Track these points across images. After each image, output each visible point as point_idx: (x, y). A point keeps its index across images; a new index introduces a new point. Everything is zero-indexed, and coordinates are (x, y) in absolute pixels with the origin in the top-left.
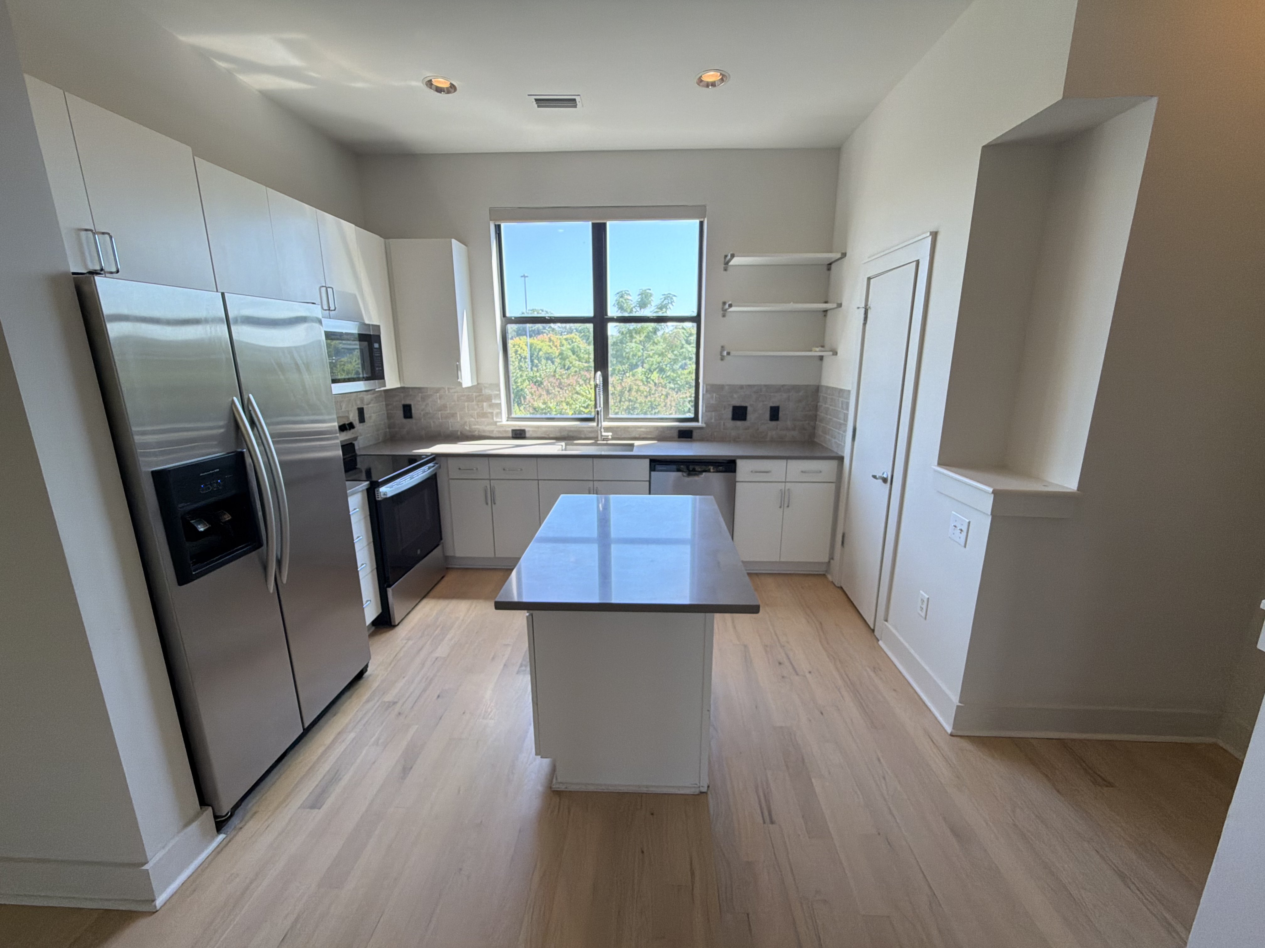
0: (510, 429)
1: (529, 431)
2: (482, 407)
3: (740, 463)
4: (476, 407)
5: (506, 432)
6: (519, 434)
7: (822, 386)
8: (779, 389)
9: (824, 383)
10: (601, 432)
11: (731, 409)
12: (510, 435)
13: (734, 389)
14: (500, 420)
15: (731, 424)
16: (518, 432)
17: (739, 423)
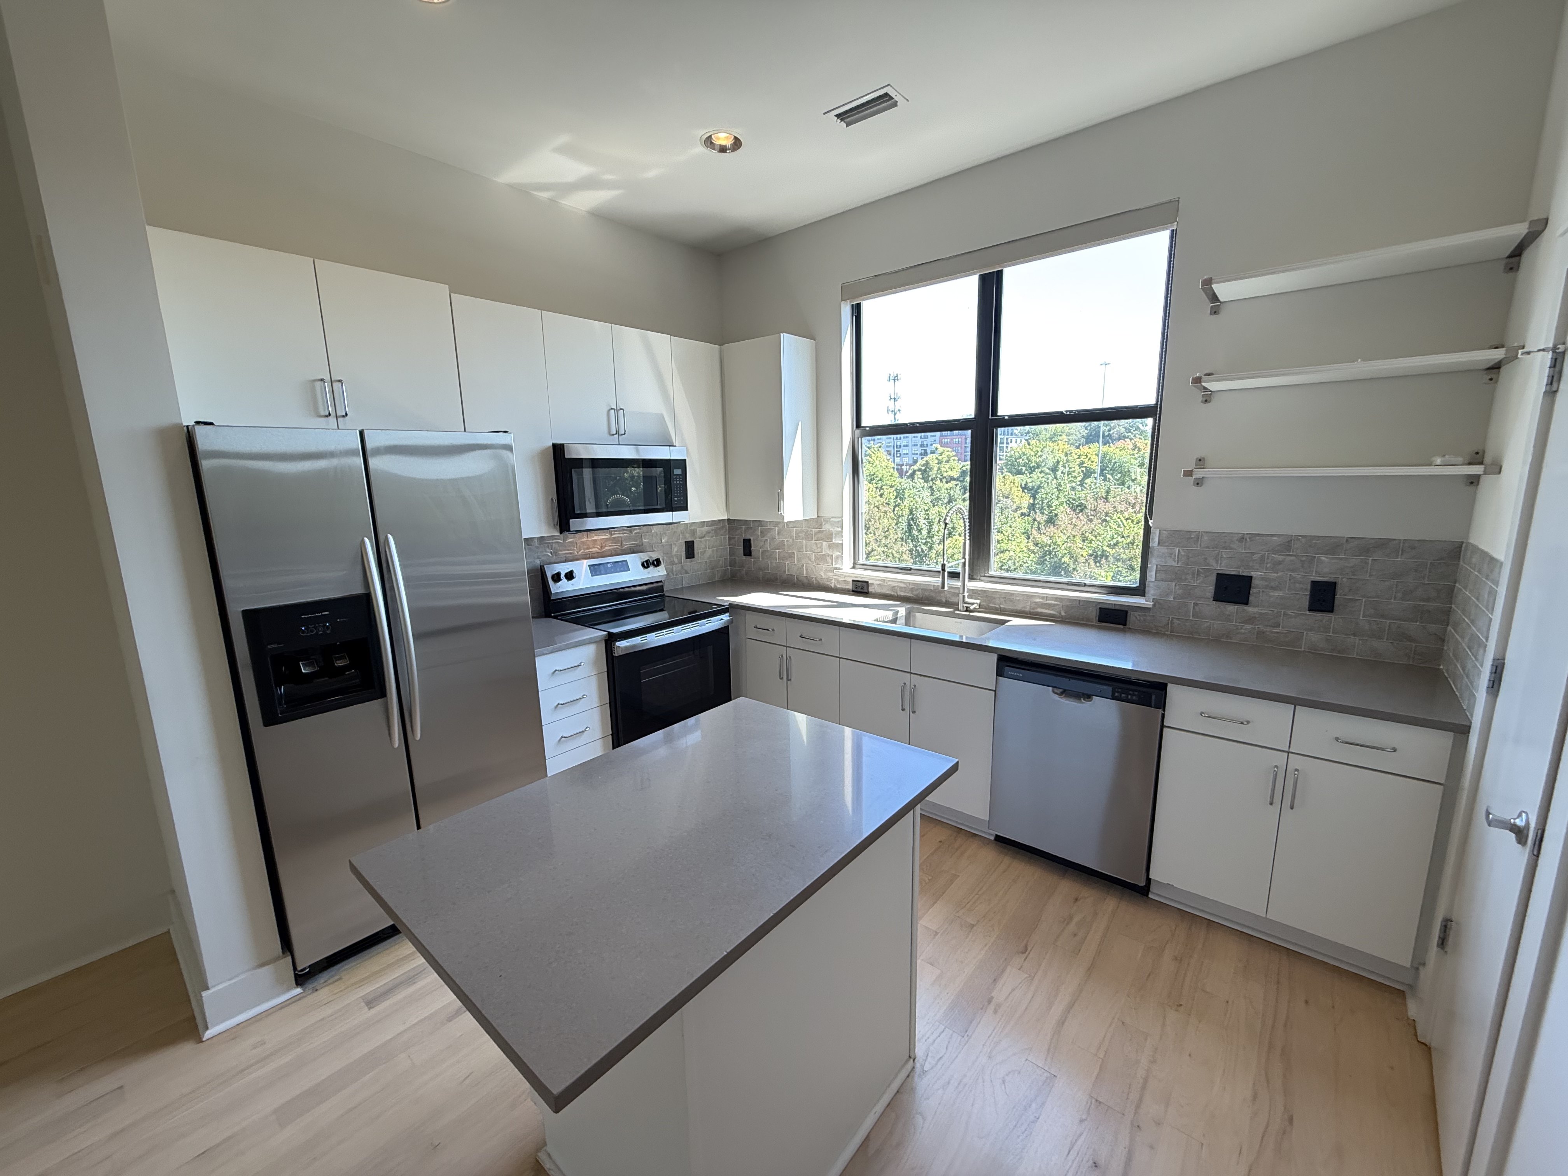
0: (850, 580)
1: (873, 584)
2: (821, 547)
3: (1173, 690)
4: (814, 547)
5: (846, 582)
6: (860, 589)
7: (1468, 543)
8: (1334, 546)
9: (1472, 540)
10: (964, 597)
11: (1213, 578)
12: (850, 587)
13: (1220, 541)
14: (840, 567)
15: (1212, 608)
16: (860, 584)
17: (1231, 608)
